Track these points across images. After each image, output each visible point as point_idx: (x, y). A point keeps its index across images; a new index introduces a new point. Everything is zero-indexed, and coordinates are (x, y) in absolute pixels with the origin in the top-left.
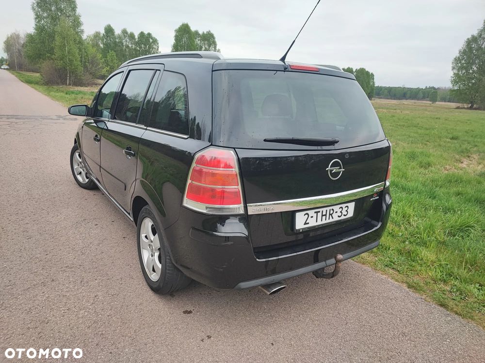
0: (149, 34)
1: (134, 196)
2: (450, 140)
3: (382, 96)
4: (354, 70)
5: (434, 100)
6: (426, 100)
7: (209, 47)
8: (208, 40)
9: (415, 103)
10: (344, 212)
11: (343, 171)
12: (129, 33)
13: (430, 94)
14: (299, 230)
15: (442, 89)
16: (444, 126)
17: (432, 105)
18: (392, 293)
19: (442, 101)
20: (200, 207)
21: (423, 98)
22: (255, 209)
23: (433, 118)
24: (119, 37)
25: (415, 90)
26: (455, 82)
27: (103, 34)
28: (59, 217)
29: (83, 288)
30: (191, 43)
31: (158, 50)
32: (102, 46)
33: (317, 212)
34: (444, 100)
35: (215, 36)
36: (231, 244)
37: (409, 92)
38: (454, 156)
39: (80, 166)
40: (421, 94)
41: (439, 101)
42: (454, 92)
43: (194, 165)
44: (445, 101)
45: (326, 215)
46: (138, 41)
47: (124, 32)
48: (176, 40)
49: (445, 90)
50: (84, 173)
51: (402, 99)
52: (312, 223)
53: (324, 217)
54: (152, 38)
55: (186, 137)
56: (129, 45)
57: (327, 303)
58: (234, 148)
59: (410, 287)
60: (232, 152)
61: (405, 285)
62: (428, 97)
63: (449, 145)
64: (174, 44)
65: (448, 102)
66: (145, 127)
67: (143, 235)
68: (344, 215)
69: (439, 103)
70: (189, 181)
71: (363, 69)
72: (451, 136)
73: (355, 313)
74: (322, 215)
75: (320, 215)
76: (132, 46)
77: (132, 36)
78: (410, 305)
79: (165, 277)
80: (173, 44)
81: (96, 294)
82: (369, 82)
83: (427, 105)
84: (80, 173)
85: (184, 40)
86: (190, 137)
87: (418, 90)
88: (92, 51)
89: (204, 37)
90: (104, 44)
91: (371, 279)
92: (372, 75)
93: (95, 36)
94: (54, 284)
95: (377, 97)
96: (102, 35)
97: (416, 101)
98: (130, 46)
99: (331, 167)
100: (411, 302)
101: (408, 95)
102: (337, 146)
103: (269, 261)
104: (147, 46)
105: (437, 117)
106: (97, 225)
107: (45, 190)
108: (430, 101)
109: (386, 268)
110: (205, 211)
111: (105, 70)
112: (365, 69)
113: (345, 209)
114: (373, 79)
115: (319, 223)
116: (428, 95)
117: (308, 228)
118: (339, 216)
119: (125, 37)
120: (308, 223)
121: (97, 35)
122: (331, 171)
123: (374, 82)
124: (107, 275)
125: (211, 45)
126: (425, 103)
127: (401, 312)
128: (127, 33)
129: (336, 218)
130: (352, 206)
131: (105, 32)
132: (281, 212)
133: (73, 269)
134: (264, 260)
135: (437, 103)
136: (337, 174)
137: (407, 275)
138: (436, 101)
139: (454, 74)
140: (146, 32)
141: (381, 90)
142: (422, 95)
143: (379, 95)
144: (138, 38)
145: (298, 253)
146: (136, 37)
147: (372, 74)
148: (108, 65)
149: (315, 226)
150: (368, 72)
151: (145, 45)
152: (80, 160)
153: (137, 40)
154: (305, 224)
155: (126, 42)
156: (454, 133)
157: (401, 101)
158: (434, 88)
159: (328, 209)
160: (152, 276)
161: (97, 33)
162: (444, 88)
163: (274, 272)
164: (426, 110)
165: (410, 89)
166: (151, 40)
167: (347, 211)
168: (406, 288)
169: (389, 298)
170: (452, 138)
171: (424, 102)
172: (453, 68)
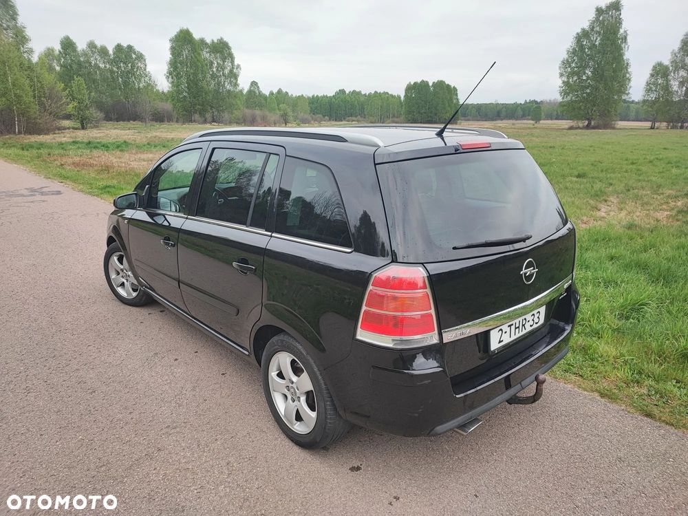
0: (130, 47)
1: (260, 324)
2: (575, 179)
3: (469, 117)
4: (431, 84)
5: (537, 118)
6: (528, 119)
7: (224, 62)
8: (221, 52)
9: (513, 124)
10: (536, 320)
11: (537, 272)
12: (99, 46)
13: (532, 111)
14: (494, 350)
15: (547, 103)
16: (563, 158)
17: (536, 125)
18: (589, 408)
19: (548, 119)
20: (385, 341)
21: (523, 117)
22: (450, 336)
23: (547, 148)
24: (85, 54)
25: (511, 106)
26: (565, 93)
27: (60, 52)
28: (117, 355)
29: (205, 454)
30: (196, 57)
31: (145, 70)
32: (58, 68)
33: (510, 326)
34: (550, 117)
35: (230, 45)
36: (429, 383)
37: (504, 109)
38: (587, 201)
39: (121, 275)
40: (520, 110)
41: (544, 119)
42: (565, 108)
43: (370, 287)
44: (551, 119)
45: (519, 327)
46: (114, 58)
47: (92, 45)
48: (173, 54)
49: (550, 103)
50: (127, 284)
51: (496, 120)
52: (507, 339)
53: (517, 330)
54: (135, 53)
55: (349, 250)
56: (100, 65)
57: (518, 432)
58: (422, 264)
59: (602, 395)
60: (421, 269)
61: (596, 394)
62: (529, 115)
63: (577, 186)
64: (171, 61)
65: (556, 119)
66: (270, 234)
67: (273, 374)
68: (536, 323)
69: (544, 123)
70: (364, 308)
71: (442, 81)
72: (576, 173)
73: (557, 441)
74: (516, 328)
75: (513, 327)
76: (105, 67)
77: (103, 51)
78: (614, 421)
79: (325, 428)
80: (168, 60)
81: (227, 461)
82: (451, 99)
83: (529, 126)
84: (123, 284)
85: (185, 53)
86: (355, 251)
87: (516, 106)
88: (49, 79)
89: (214, 47)
90: (61, 66)
91: (558, 392)
92: (455, 89)
93: (45, 54)
94: (162, 453)
95: (462, 118)
96: (57, 52)
97: (514, 121)
98: (102, 66)
99: (525, 269)
100: (614, 417)
101: (503, 114)
102: (528, 242)
103: (467, 395)
104: (130, 65)
105: (549, 145)
106: (176, 360)
107: (75, 315)
108: (533, 120)
109: (567, 374)
110: (391, 345)
111: (71, 106)
112: (444, 82)
113: (537, 316)
114: (457, 94)
115: (513, 337)
116: (529, 111)
117: (503, 346)
118: (531, 326)
119: (93, 53)
120: (502, 341)
121: (49, 53)
122: (525, 274)
123: (458, 99)
124: (228, 431)
125: (225, 58)
126: (527, 124)
127: (608, 432)
128: (95, 47)
129: (528, 329)
130: (543, 310)
131: (62, 48)
132: (477, 334)
133: (178, 429)
134: (462, 395)
135: (541, 122)
136: (531, 275)
137: (593, 379)
138: (540, 120)
139: (564, 82)
140: (125, 45)
141: (467, 109)
142: (521, 113)
143: (465, 117)
144: (114, 54)
145: (496, 380)
146: (111, 52)
147: (454, 87)
148: (74, 99)
149: (509, 343)
150: (448, 86)
151: (124, 63)
152: (122, 267)
153: (112, 57)
154: (500, 342)
155: (96, 60)
156: (580, 168)
157: (494, 122)
158: (536, 102)
159: (521, 319)
160: (295, 427)
161: (49, 49)
162: (548, 101)
163: (472, 407)
164: (532, 135)
165: (505, 106)
166: (134, 56)
167: (538, 318)
168: (599, 398)
169: (588, 416)
170: (579, 176)
171: (525, 121)
172: (561, 75)
